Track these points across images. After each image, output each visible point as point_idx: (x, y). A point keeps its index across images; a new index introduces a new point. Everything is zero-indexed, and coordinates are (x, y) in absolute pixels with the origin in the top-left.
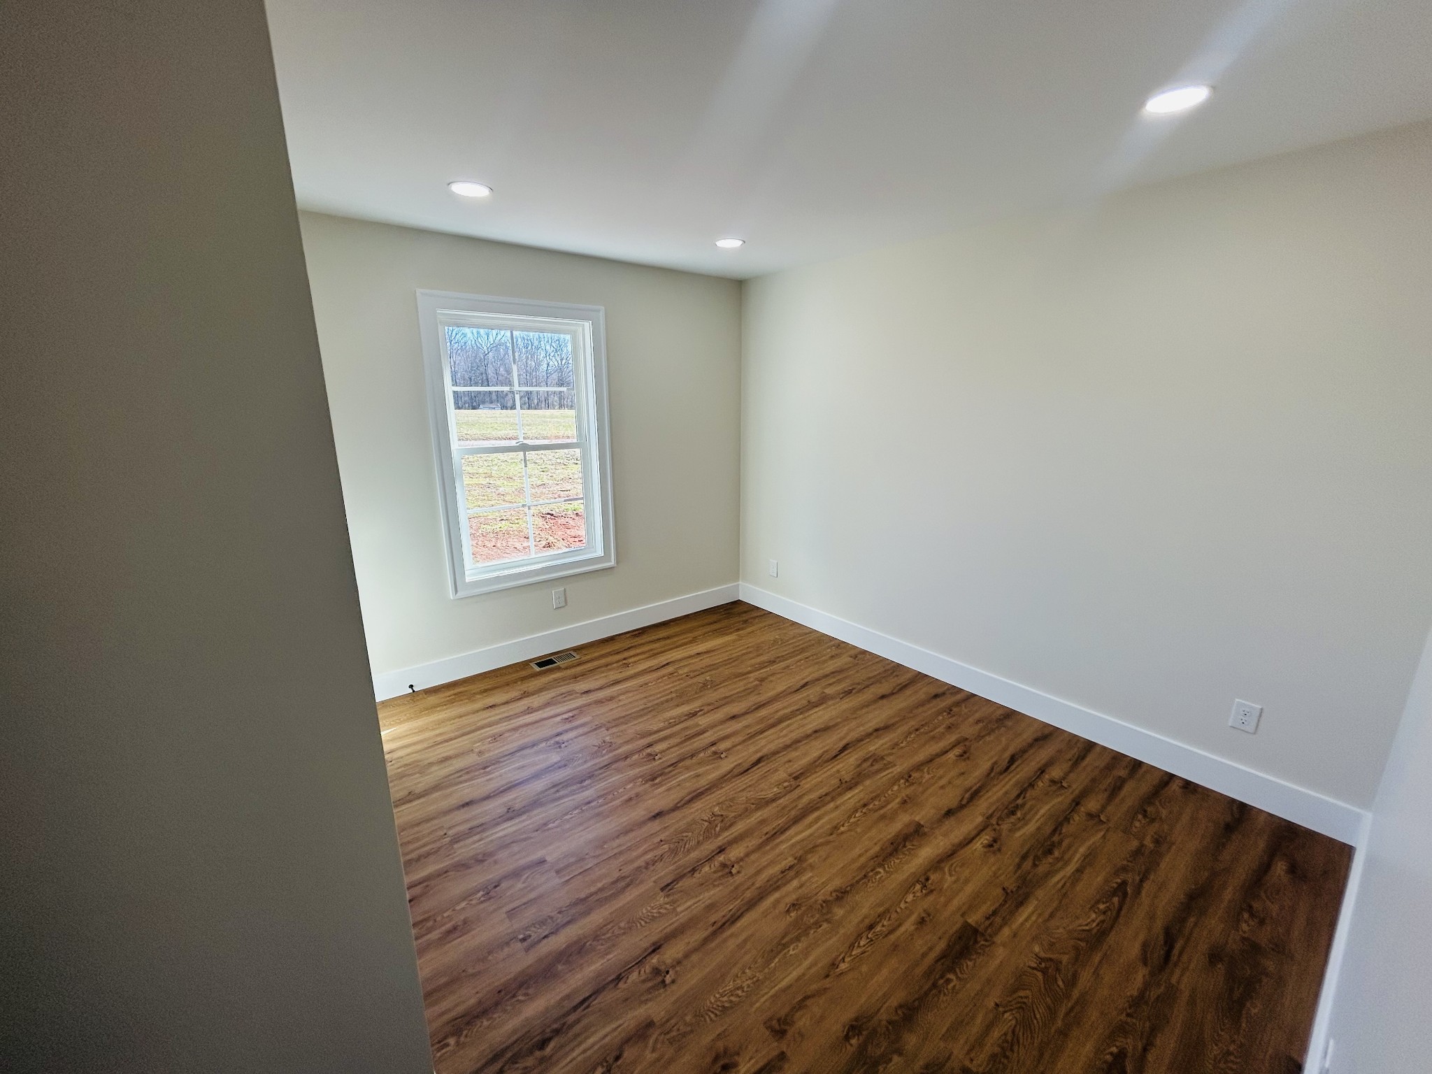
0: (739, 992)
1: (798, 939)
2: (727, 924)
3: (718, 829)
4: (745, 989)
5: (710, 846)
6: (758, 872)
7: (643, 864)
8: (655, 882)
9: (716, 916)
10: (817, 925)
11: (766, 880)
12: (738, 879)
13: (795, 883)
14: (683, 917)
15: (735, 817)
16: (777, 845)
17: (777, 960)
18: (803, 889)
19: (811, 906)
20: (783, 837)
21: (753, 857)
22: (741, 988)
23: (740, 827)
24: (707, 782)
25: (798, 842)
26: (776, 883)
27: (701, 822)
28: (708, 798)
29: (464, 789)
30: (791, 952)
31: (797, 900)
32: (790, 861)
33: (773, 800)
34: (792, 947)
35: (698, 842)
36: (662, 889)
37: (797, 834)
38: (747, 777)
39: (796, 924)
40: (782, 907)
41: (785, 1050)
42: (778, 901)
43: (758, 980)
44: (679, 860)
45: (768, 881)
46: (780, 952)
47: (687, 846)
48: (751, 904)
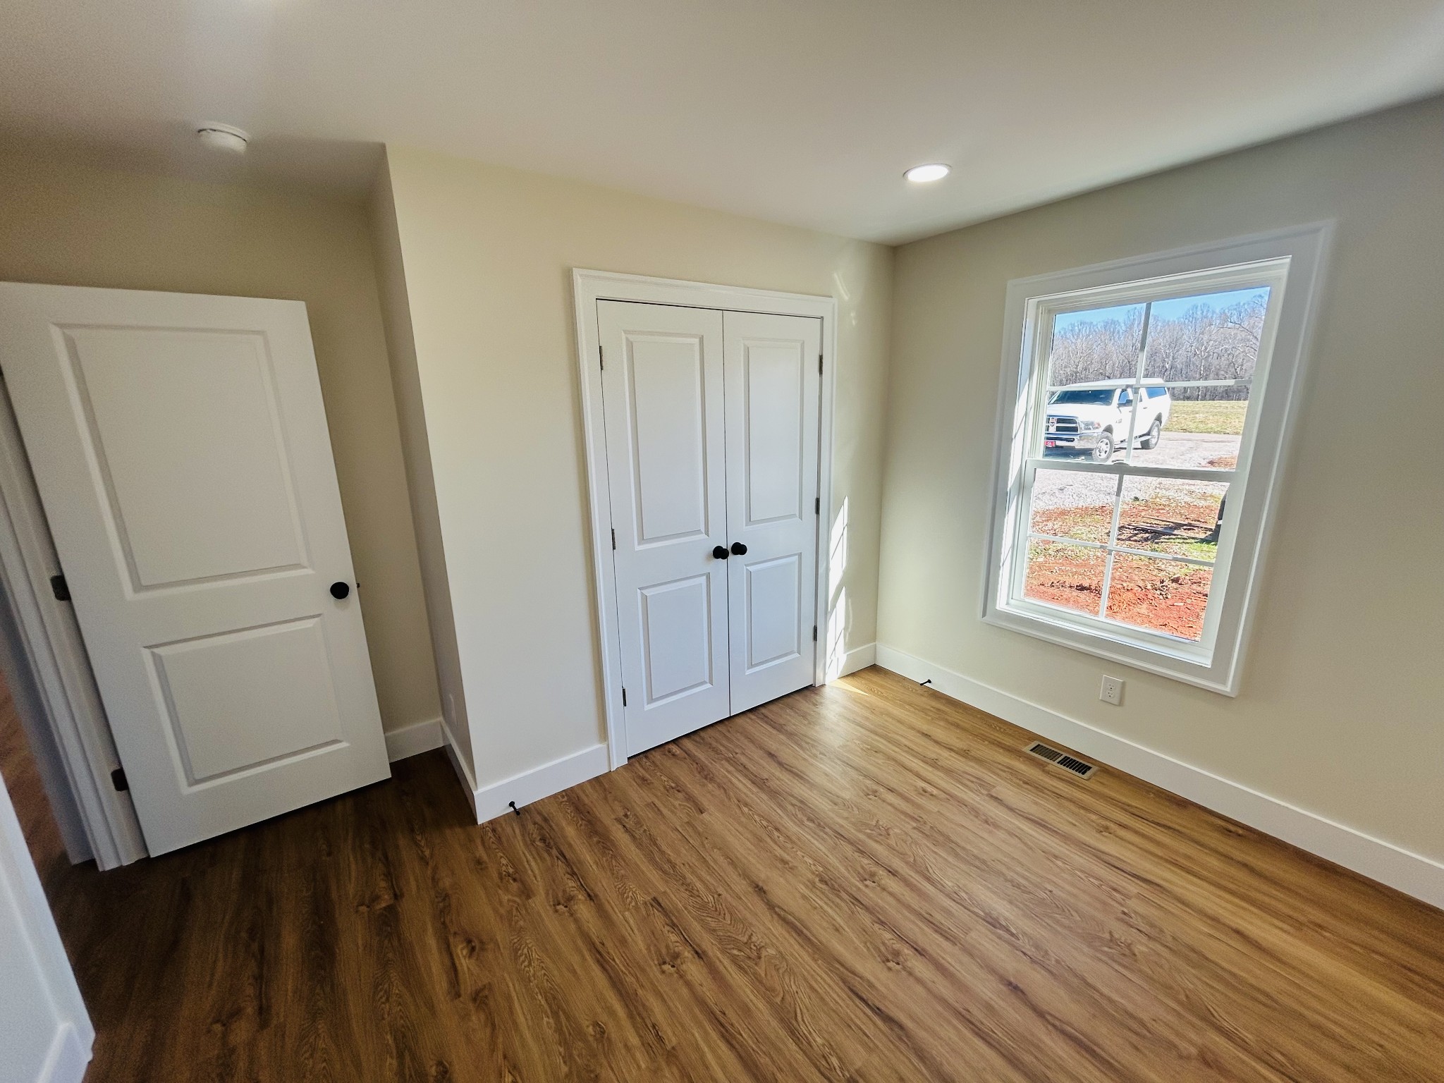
0: (526, 963)
1: (559, 1030)
2: (598, 956)
3: (735, 952)
4: (527, 969)
5: (708, 943)
6: (659, 995)
7: (689, 881)
8: (665, 892)
9: (611, 948)
10: (569, 1058)
11: (647, 1004)
12: (654, 971)
13: (634, 1040)
14: (617, 917)
15: (755, 974)
16: (701, 1026)
17: (543, 1002)
18: (623, 1051)
19: (596, 1055)
20: (714, 1035)
21: (685, 991)
22: (530, 964)
23: (737, 979)
24: (824, 941)
25: (702, 1057)
26: (639, 1014)
27: (749, 933)
28: (792, 941)
29: (789, 749)
30: (545, 1019)
31: (609, 1039)
32: (671, 1039)
33: (793, 1033)
34: (551, 1021)
35: (714, 930)
36: (655, 899)
37: (718, 1058)
38: (844, 996)
39: (580, 1034)
40: (603, 1018)
41: (461, 999)
42: (612, 1013)
43: (530, 981)
44: (689, 912)
45: (644, 1005)
46: (550, 1007)
47: (710, 919)
48: (616, 983)
